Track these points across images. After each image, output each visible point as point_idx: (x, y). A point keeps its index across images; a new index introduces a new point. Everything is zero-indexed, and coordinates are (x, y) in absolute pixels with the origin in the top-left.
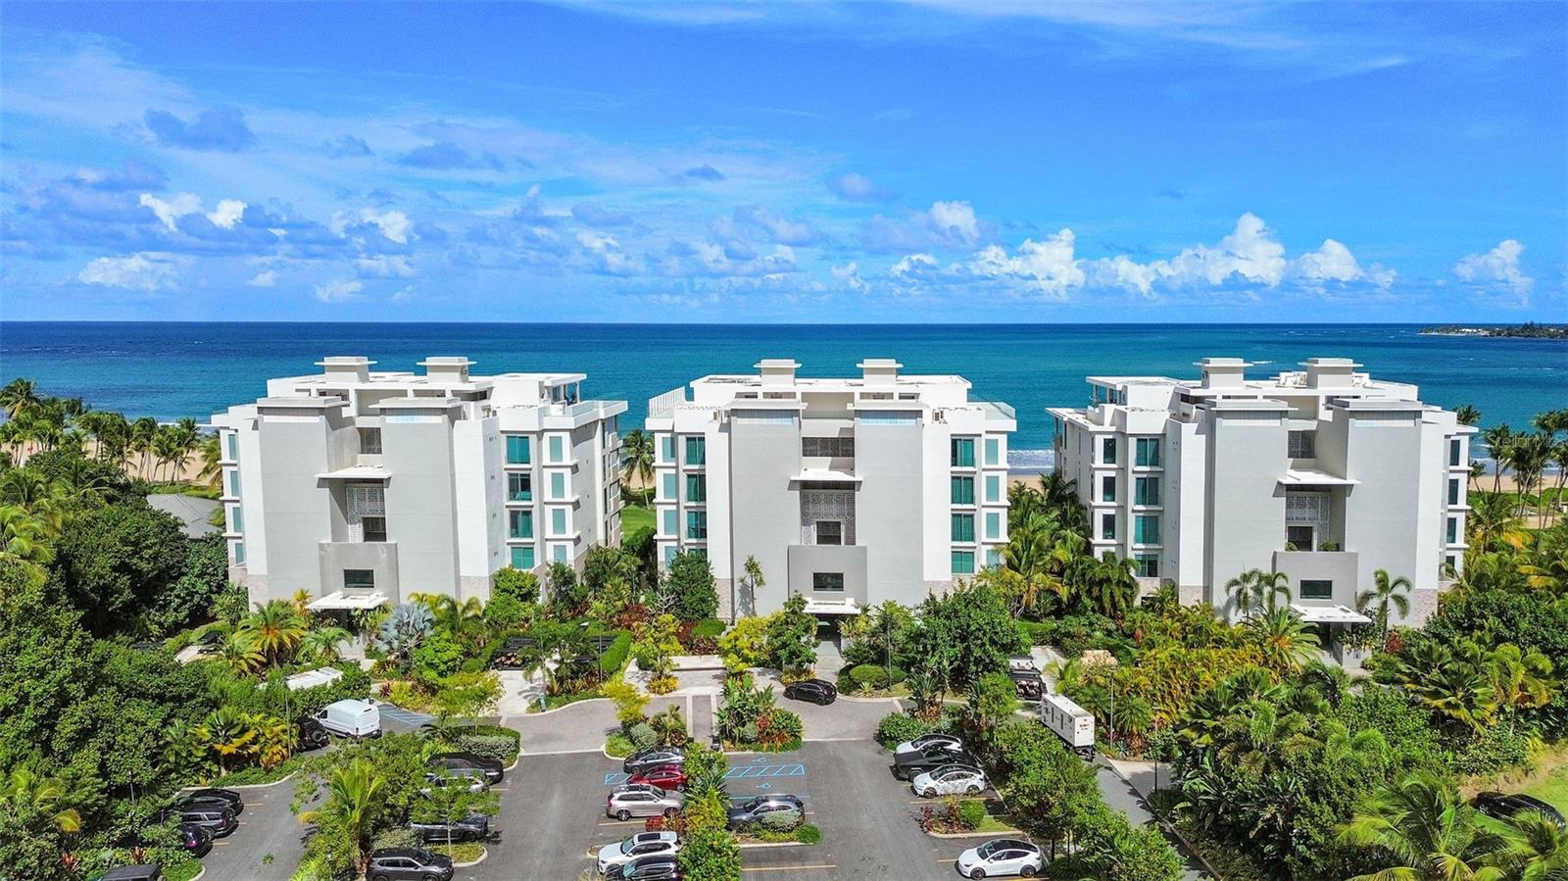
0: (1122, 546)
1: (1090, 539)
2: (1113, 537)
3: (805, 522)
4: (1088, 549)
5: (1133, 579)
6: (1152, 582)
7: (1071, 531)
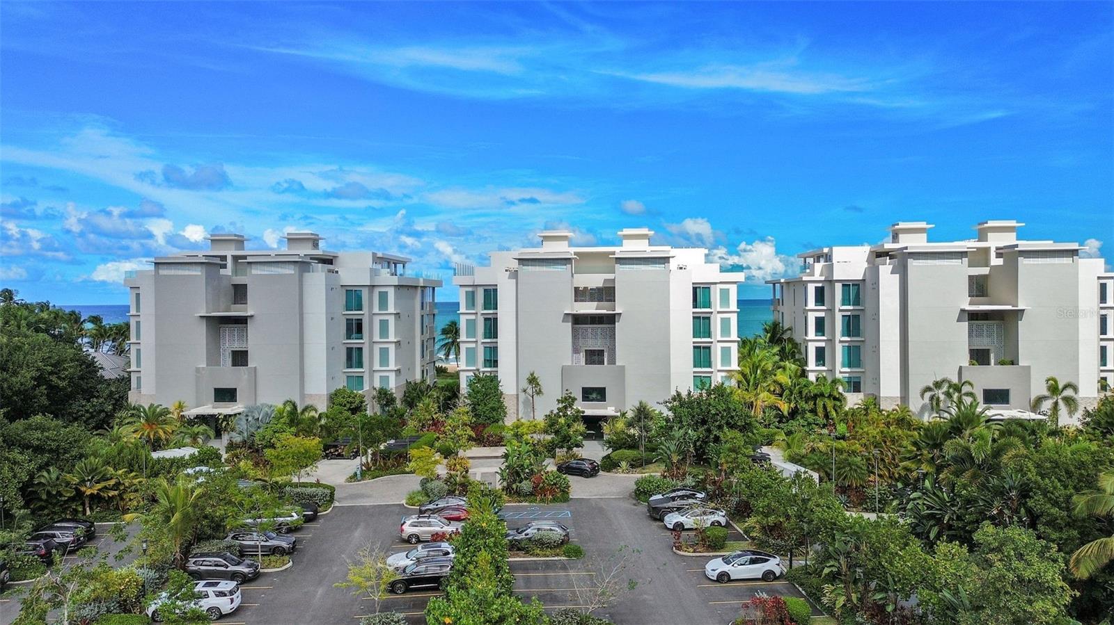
0: (832, 371)
1: (805, 368)
2: (824, 365)
3: (576, 350)
4: (804, 374)
5: (841, 394)
6: (857, 396)
7: (789, 363)
